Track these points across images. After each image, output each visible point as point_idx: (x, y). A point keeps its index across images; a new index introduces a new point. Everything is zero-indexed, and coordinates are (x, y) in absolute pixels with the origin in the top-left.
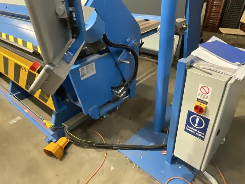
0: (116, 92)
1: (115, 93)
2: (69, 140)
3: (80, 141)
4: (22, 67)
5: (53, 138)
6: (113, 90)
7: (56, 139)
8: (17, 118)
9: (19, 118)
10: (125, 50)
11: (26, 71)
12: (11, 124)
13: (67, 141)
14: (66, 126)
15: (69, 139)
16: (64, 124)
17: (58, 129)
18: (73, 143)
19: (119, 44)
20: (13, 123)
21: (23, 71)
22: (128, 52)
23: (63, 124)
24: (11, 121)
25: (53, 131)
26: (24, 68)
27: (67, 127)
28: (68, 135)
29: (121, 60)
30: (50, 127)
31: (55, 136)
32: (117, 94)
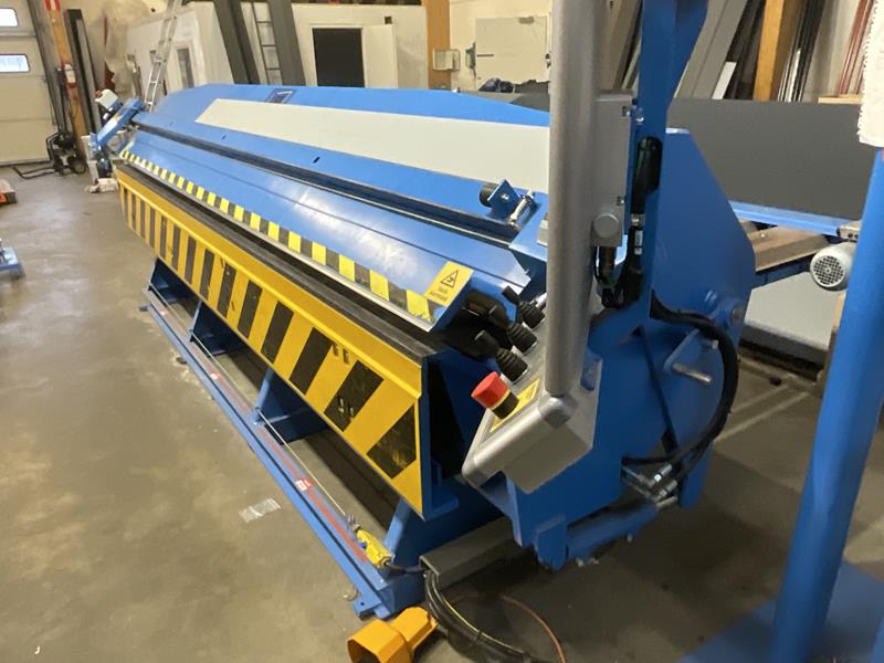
0: (641, 478)
1: (635, 481)
2: (434, 624)
3: (475, 639)
4: (338, 347)
5: (380, 602)
6: (628, 471)
7: (389, 609)
8: (265, 503)
9: (272, 505)
10: (696, 331)
11: (346, 360)
12: (247, 521)
13: (429, 625)
14: (434, 570)
15: (437, 621)
16: (428, 559)
17: (404, 572)
18: (444, 637)
19: (683, 311)
20: (251, 519)
21: (337, 358)
22: (708, 342)
23: (422, 557)
24: (245, 511)
25: (383, 577)
26: (345, 352)
27: (437, 573)
28: (438, 602)
29: (679, 367)
30: (380, 562)
31: (386, 599)
32: (644, 486)
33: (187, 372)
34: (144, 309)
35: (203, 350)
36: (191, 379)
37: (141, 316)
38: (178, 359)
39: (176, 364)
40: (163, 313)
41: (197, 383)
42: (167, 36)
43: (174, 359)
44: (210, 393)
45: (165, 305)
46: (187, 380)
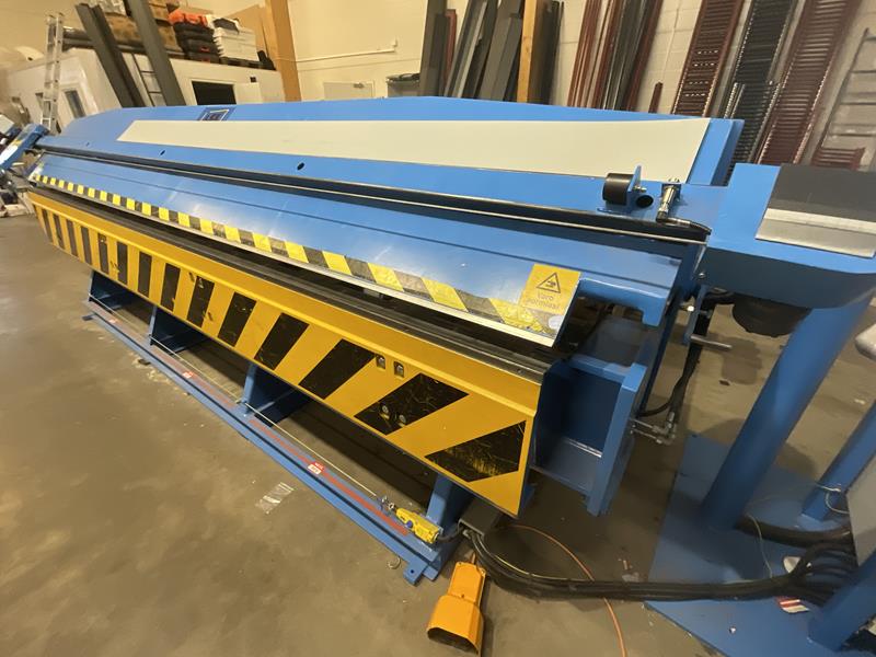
5: (425, 564)
7: (437, 569)
8: (277, 488)
9: (285, 488)
11: (398, 373)
12: (266, 510)
14: (477, 530)
16: (466, 520)
20: (271, 508)
21: (382, 370)
23: (461, 520)
26: (397, 364)
27: (483, 534)
30: (433, 539)
33: (153, 372)
34: (88, 318)
35: (165, 350)
36: (160, 378)
37: (87, 326)
38: (140, 361)
39: (140, 366)
40: (112, 321)
41: (167, 381)
42: (52, 78)
43: (136, 362)
44: (184, 390)
45: (110, 312)
46: (156, 380)
